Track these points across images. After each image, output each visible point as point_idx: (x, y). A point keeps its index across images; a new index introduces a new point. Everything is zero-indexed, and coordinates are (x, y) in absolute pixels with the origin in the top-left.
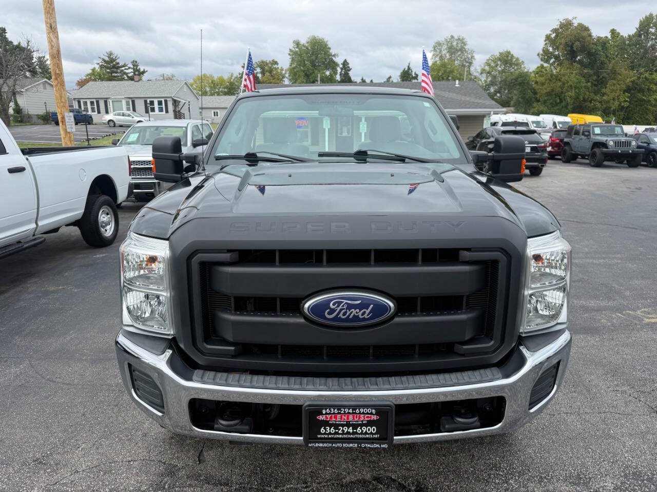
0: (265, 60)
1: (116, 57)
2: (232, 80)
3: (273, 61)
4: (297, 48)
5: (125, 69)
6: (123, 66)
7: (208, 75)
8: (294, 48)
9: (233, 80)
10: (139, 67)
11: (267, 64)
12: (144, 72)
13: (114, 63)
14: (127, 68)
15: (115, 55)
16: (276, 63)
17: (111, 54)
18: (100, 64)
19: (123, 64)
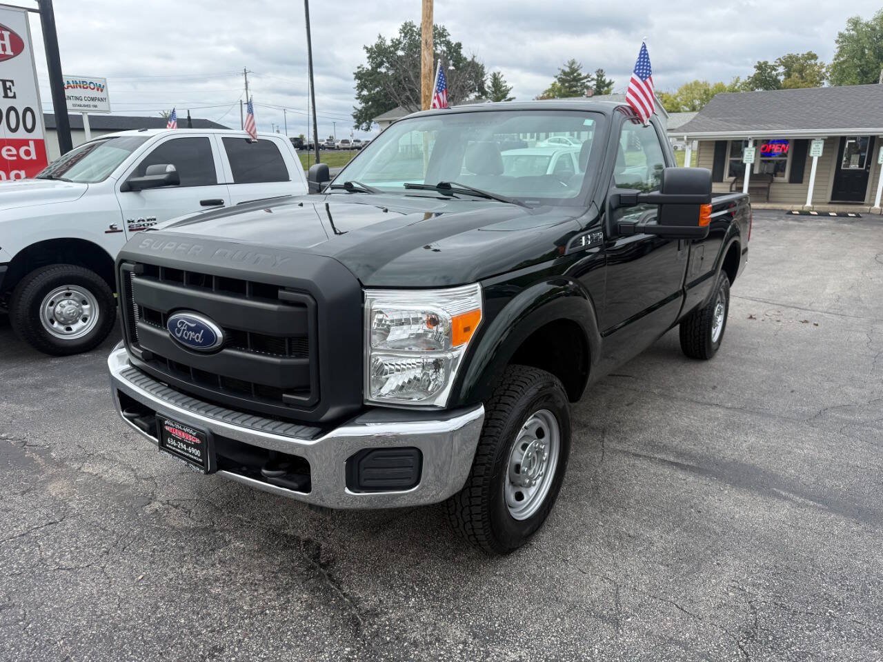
0: (795, 54)
1: (578, 67)
2: (736, 87)
3: (809, 54)
4: (853, 30)
5: (587, 81)
6: (586, 78)
7: (701, 83)
8: (847, 30)
9: (739, 87)
10: (604, 78)
11: (798, 59)
12: (610, 83)
13: (575, 74)
14: (589, 79)
15: (578, 64)
16: (814, 57)
17: (573, 63)
18: (559, 76)
19: (586, 75)
